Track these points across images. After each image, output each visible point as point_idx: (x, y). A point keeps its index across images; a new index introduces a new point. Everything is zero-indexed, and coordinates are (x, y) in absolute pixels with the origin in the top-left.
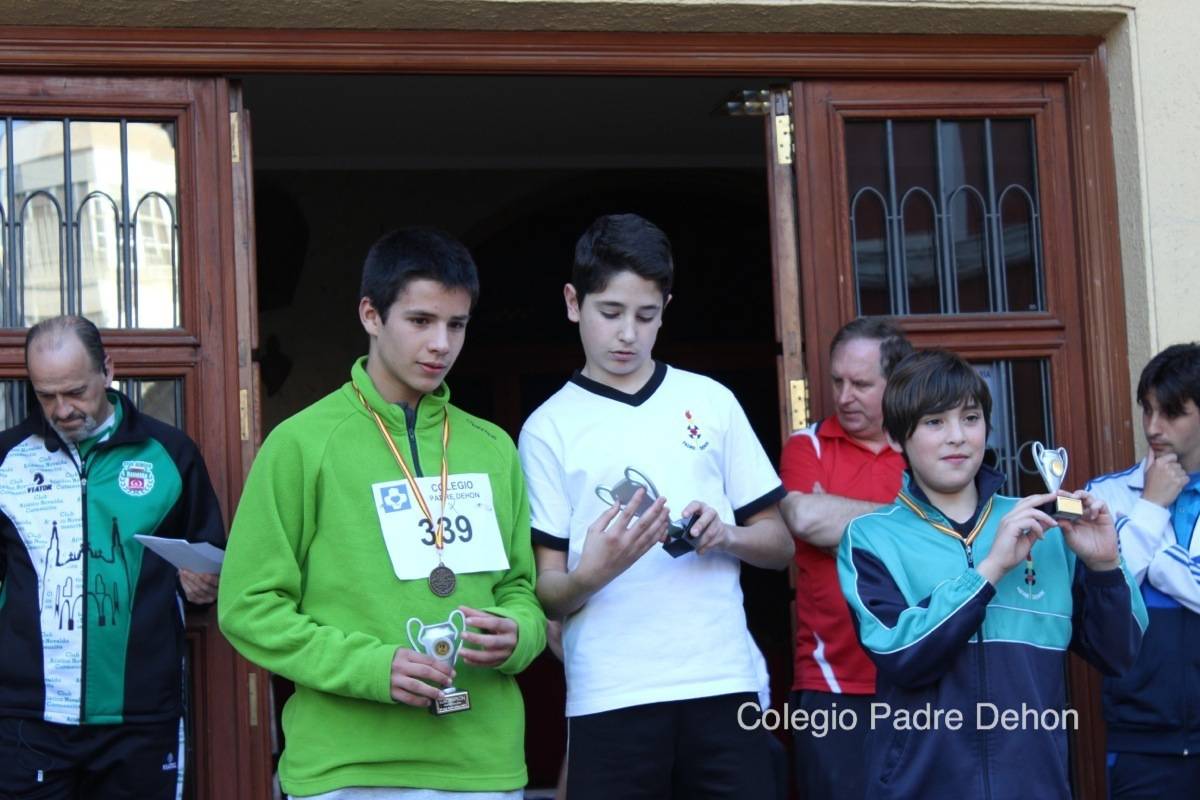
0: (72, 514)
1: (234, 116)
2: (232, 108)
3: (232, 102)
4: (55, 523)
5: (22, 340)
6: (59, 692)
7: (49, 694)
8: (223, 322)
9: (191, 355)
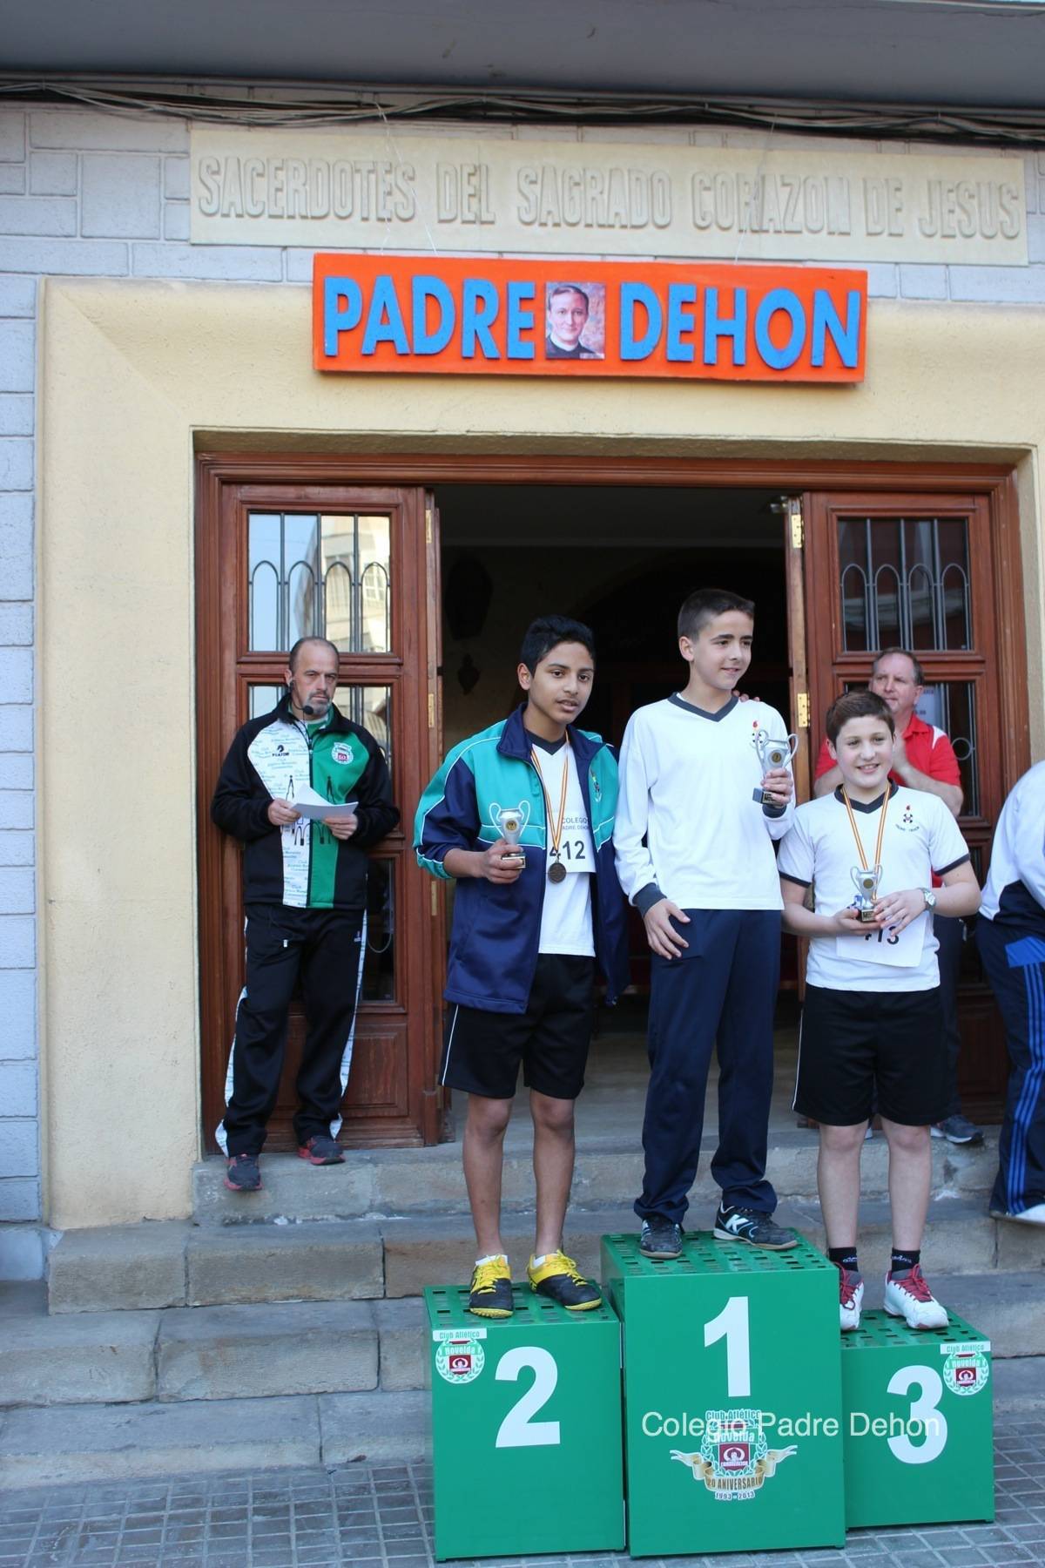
0: (303, 771)
1: (428, 513)
2: (427, 507)
3: (428, 503)
4: (291, 776)
5: (288, 659)
6: (293, 886)
7: (286, 887)
8: (418, 648)
9: (397, 670)
